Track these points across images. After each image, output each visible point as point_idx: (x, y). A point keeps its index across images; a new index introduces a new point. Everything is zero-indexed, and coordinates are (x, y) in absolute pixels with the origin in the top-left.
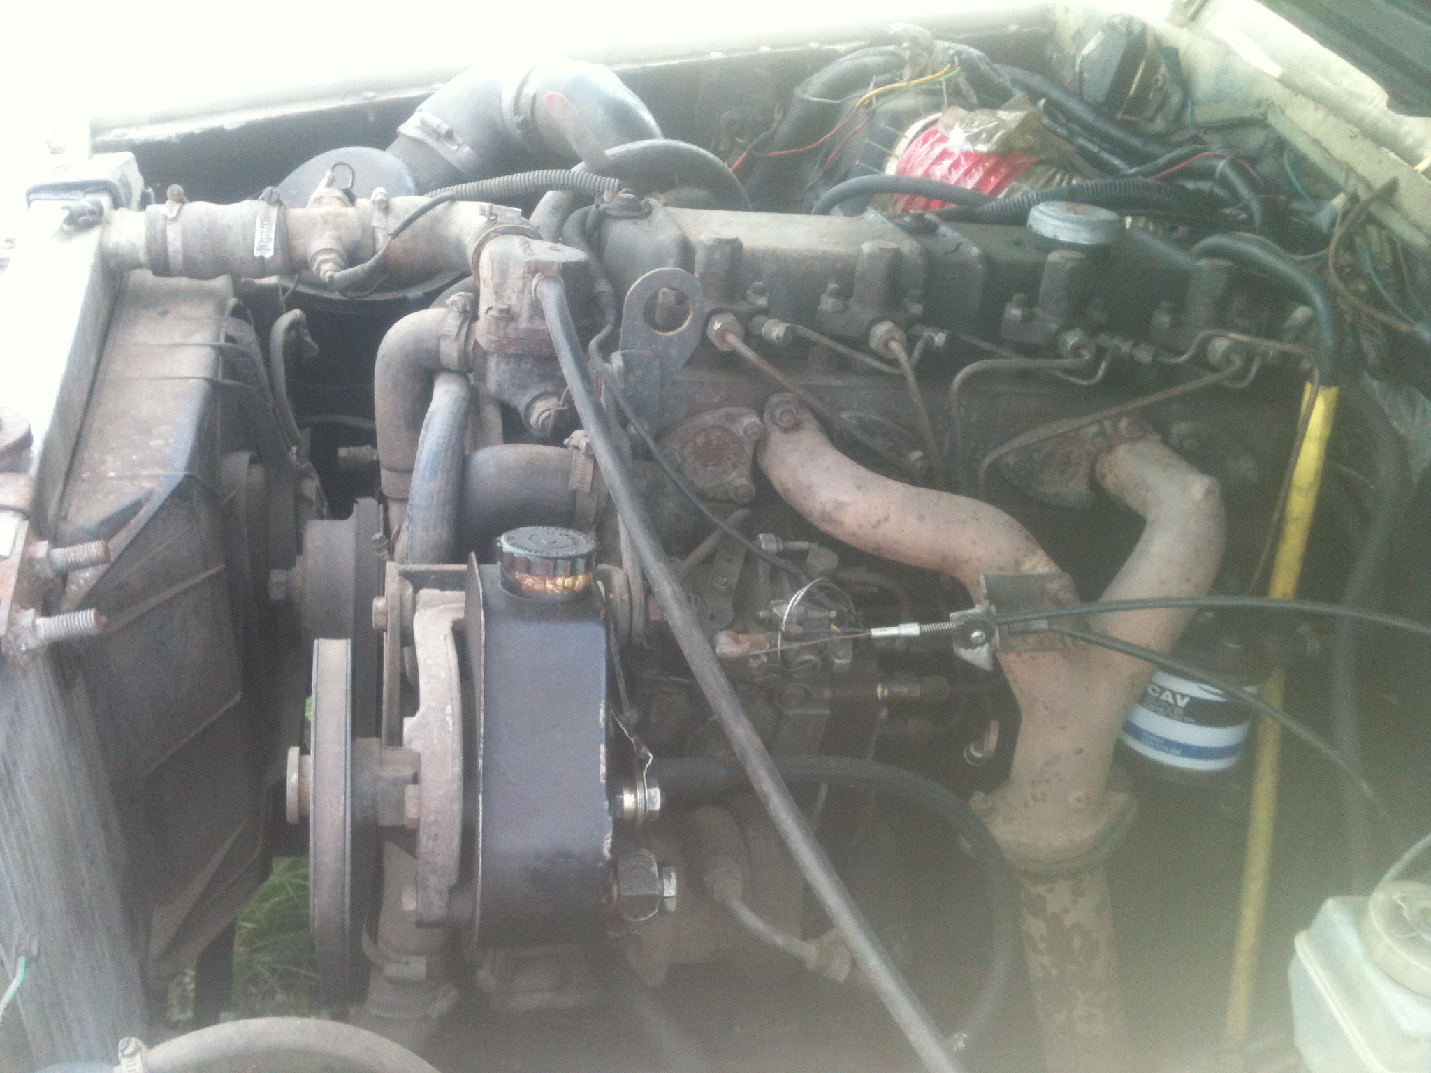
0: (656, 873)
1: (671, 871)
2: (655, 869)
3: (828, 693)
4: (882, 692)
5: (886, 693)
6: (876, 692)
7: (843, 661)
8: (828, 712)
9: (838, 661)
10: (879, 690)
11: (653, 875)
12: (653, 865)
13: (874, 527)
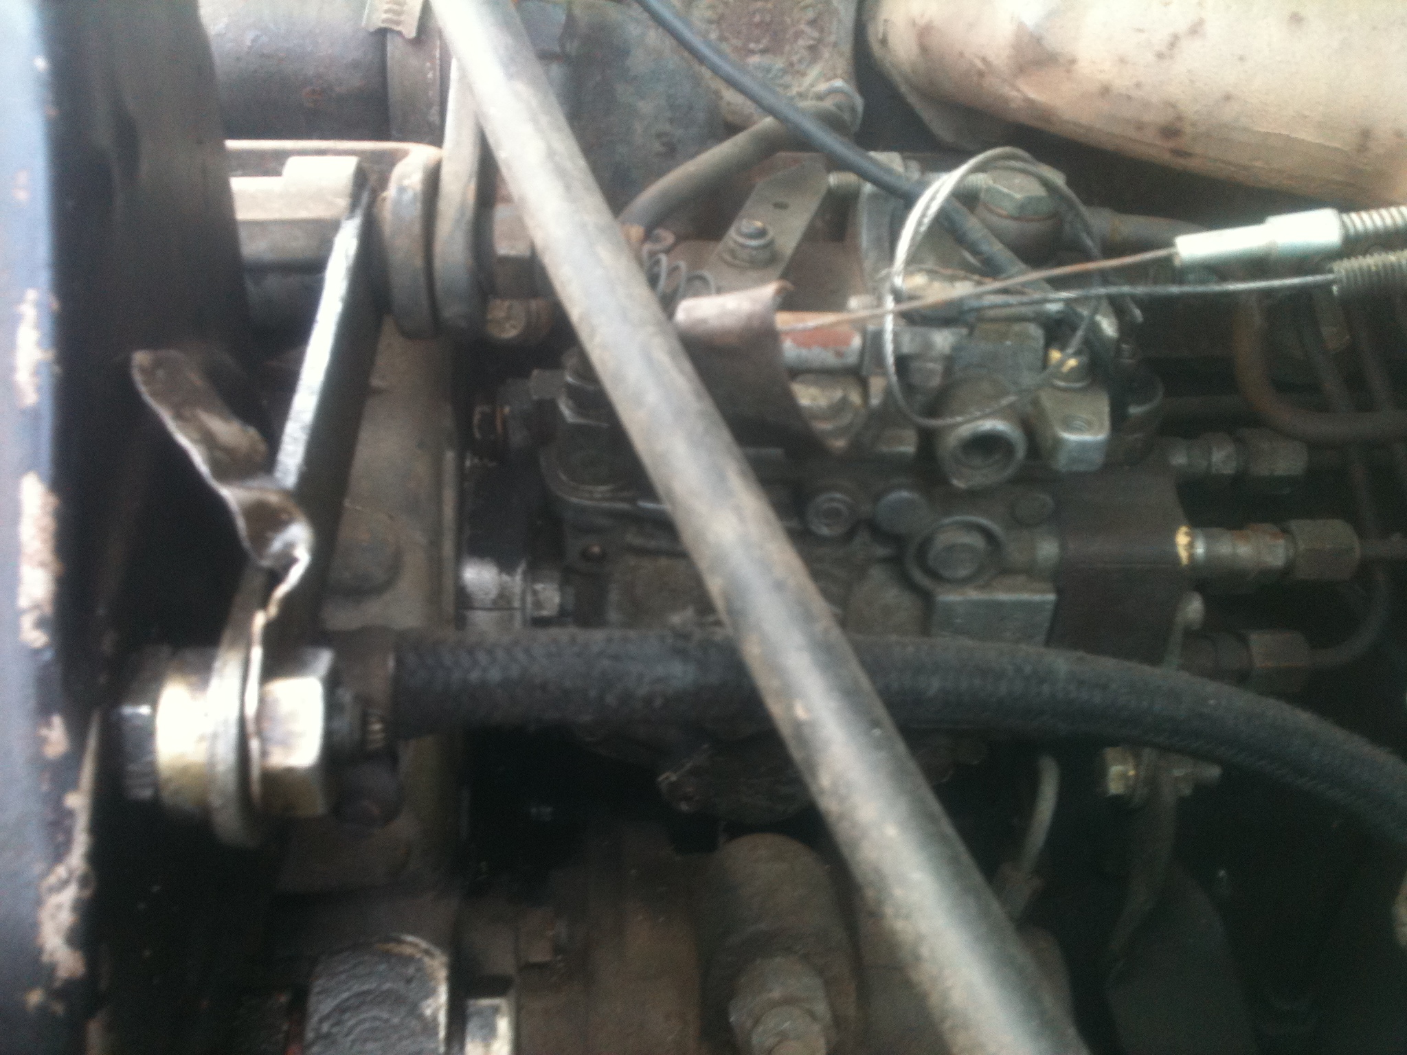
0: (442, 1018)
1: (496, 1010)
2: (438, 1004)
3: (1048, 549)
4: (1191, 546)
5: (1200, 550)
6: (1173, 544)
7: (1087, 437)
8: (1051, 597)
9: (1071, 437)
10: (1182, 539)
11: (429, 1027)
12: (431, 992)
13: (1160, 56)
